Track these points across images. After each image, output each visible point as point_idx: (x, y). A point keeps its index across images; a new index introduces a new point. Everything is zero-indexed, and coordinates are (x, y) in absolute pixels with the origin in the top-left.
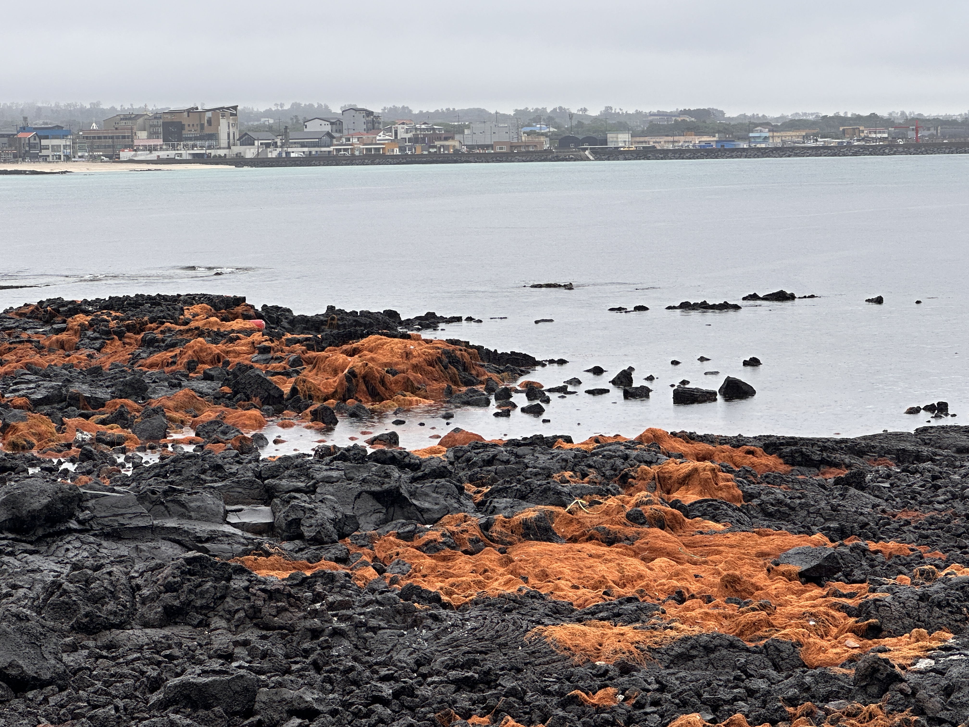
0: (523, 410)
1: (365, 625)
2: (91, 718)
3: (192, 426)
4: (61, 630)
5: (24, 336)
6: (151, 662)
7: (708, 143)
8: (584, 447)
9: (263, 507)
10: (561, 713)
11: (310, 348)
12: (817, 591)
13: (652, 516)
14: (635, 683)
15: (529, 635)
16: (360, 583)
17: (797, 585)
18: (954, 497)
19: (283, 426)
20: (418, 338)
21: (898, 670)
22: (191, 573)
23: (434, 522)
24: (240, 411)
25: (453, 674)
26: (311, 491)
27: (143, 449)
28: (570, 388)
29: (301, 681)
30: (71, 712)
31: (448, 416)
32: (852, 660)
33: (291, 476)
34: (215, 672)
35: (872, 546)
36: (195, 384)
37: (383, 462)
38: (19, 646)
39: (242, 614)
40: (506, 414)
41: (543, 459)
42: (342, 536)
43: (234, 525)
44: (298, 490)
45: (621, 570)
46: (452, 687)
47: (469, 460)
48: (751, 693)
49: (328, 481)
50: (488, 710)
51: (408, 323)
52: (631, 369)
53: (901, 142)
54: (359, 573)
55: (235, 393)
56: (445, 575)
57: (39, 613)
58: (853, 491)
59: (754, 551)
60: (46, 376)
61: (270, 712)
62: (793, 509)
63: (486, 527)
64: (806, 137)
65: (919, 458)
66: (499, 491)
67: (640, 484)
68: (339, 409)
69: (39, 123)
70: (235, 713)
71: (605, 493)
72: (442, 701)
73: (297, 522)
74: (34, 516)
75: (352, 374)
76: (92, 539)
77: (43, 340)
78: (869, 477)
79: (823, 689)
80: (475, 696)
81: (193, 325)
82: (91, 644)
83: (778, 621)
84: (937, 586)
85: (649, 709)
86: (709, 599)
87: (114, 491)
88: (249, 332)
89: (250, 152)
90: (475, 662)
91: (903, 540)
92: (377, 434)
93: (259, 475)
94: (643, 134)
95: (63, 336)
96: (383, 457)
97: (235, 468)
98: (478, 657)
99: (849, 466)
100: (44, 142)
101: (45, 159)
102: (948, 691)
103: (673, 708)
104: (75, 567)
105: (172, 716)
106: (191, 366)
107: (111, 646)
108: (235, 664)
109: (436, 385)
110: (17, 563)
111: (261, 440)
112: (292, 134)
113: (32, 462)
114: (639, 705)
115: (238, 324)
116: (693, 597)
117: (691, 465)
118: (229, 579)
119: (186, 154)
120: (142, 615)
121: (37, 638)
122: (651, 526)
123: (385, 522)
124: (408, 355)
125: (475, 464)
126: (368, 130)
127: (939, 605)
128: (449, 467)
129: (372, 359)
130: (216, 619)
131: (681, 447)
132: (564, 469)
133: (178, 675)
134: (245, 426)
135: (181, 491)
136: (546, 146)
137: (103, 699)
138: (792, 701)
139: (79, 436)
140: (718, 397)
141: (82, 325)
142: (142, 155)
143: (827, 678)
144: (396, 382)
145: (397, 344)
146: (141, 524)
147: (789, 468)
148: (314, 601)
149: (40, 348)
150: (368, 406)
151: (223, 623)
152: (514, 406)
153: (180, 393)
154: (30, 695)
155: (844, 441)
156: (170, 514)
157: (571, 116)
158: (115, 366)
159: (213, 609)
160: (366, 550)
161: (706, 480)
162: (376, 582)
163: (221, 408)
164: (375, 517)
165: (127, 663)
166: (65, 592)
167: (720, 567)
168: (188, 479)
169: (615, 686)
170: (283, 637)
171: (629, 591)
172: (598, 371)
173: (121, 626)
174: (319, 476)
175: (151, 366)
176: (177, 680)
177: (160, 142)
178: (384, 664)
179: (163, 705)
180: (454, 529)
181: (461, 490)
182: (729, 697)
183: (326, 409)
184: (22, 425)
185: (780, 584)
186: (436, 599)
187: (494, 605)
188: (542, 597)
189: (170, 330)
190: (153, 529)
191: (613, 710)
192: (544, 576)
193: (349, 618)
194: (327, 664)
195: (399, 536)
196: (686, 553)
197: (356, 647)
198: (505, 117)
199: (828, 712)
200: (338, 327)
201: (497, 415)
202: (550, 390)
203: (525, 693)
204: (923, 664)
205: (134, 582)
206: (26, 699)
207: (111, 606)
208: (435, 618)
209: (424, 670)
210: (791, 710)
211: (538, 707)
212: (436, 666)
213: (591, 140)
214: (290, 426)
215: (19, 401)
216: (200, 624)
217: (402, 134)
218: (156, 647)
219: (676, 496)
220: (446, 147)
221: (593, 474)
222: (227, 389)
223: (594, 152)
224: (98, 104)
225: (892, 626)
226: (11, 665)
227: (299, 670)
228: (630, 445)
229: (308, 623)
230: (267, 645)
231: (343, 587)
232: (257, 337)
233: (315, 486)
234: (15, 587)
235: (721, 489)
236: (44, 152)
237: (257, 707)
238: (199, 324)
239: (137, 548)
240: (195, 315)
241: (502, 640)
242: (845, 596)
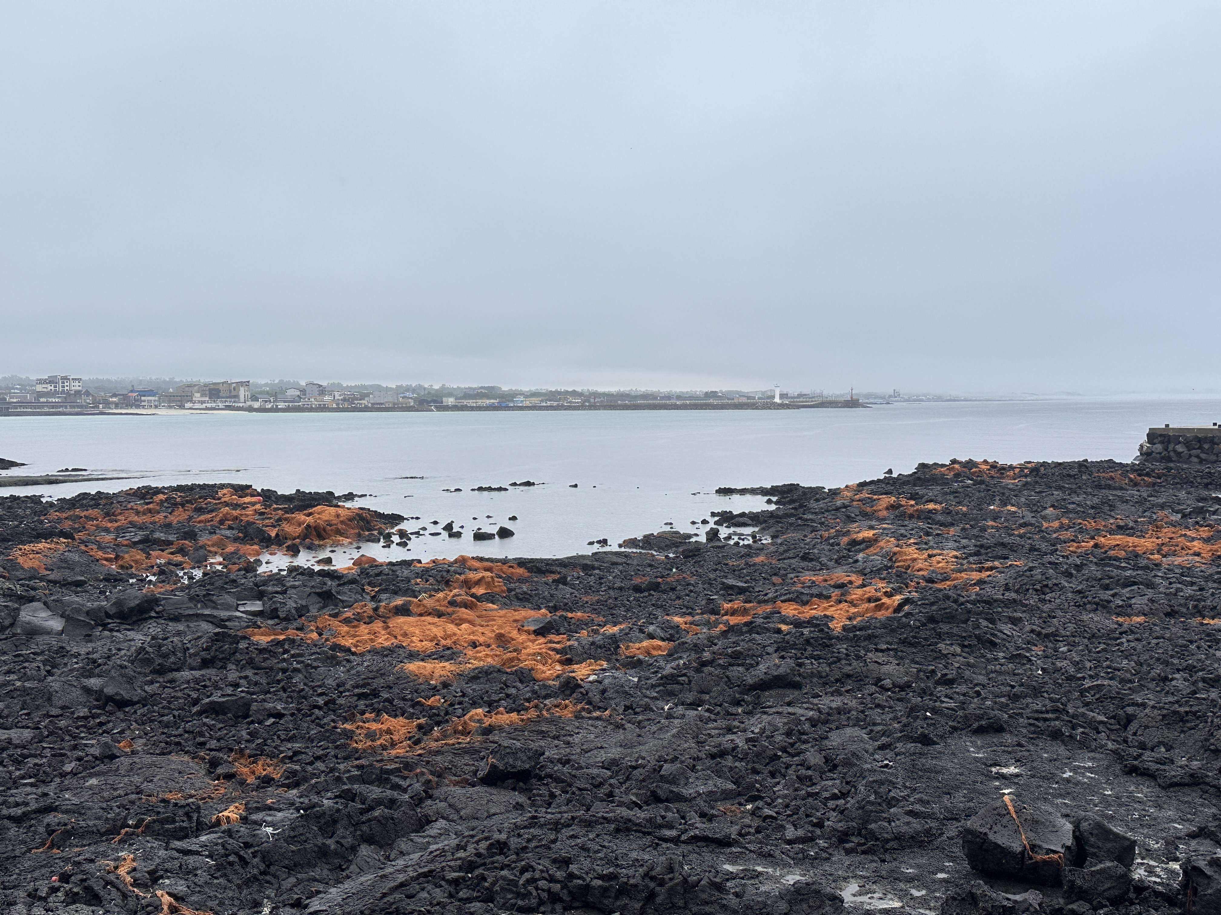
0: (397, 544)
1: (310, 665)
2: (160, 722)
3: (221, 555)
4: (145, 673)
5: (129, 506)
6: (194, 689)
7: (493, 403)
8: (427, 566)
9: (258, 602)
10: (412, 711)
11: (287, 512)
12: (542, 640)
13: (461, 602)
14: (450, 693)
15: (396, 668)
16: (309, 642)
17: (532, 637)
18: (609, 588)
19: (271, 554)
20: (343, 507)
21: (580, 681)
22: (217, 640)
23: (350, 606)
24: (248, 546)
25: (356, 691)
26: (284, 592)
27: (194, 568)
28: (422, 532)
29: (275, 697)
30: (149, 718)
31: (359, 548)
32: (558, 677)
33: (273, 585)
34: (229, 695)
35: (570, 615)
36: (223, 532)
37: (323, 576)
38: (121, 684)
39: (244, 662)
40: (389, 546)
41: (406, 572)
42: (300, 616)
43: (242, 612)
44: (277, 592)
45: (445, 631)
46: (356, 698)
47: (368, 574)
48: (508, 696)
49: (294, 587)
50: (373, 710)
51: (339, 498)
52: (452, 522)
53: (587, 404)
54: (309, 636)
55: (245, 537)
56: (354, 636)
57: (133, 664)
58: (561, 586)
59: (511, 619)
60: (141, 528)
61: (258, 715)
62: (531, 596)
63: (376, 609)
64: (542, 401)
65: (593, 568)
66: (383, 590)
67: (455, 585)
68: (301, 544)
69: (141, 388)
70: (239, 717)
71: (438, 591)
72: (350, 707)
73: (276, 609)
74: (131, 610)
75: (308, 526)
76: (163, 622)
77: (140, 509)
78: (569, 579)
79: (543, 693)
80: (367, 702)
81: (223, 500)
82: (161, 680)
83: (523, 657)
84: (600, 637)
85: (456, 707)
86: (488, 646)
87: (175, 595)
88: (253, 504)
89: (256, 405)
90: (368, 684)
91: (585, 612)
92: (320, 558)
93: (256, 585)
94: (461, 398)
95: (151, 506)
96: (323, 573)
97: (243, 581)
98: (370, 681)
99: (559, 573)
100: (143, 398)
101: (144, 407)
102: (603, 692)
103: (469, 706)
104: (153, 638)
105: (205, 720)
106: (222, 522)
107: (172, 681)
108: (240, 690)
109: (352, 531)
110: (121, 636)
111: (258, 562)
112: (279, 396)
113: (132, 576)
114: (452, 705)
115: (247, 499)
116: (481, 645)
117: (480, 575)
118: (237, 643)
119: (221, 405)
120: (190, 664)
121: (131, 679)
122: (460, 607)
123: (323, 608)
124: (338, 516)
125: (371, 576)
126: (319, 394)
127: (600, 647)
128: (358, 578)
129: (319, 518)
130: (230, 665)
131: (477, 564)
132: (417, 577)
133: (208, 697)
134: (250, 554)
135: (213, 595)
136: (412, 404)
137: (166, 711)
138: (528, 700)
139: (158, 561)
140: (496, 536)
141: (161, 500)
142: (197, 406)
143: (545, 686)
144: (332, 530)
145: (332, 510)
146: (191, 613)
147: (529, 574)
148: (284, 653)
149: (138, 513)
150: (316, 543)
151: (234, 667)
152: (393, 542)
153: (215, 537)
154: (127, 709)
155: (557, 560)
156: (207, 607)
157: (425, 389)
158: (179, 522)
159: (229, 659)
160: (313, 623)
161: (489, 582)
162: (317, 641)
163: (237, 545)
164: (317, 606)
165: (181, 690)
166: (147, 652)
167: (495, 628)
168: (217, 588)
169: (439, 695)
170: (266, 673)
171: (449, 642)
172: (435, 523)
173: (178, 670)
174: (288, 584)
175: (200, 522)
176: (207, 700)
177: (207, 399)
178: (320, 686)
179: (200, 713)
180: (359, 611)
181: (363, 590)
182: (497, 699)
183: (294, 545)
184: (126, 556)
185: (524, 637)
186: (348, 650)
187: (378, 653)
188: (404, 647)
189: (210, 503)
190: (197, 615)
191: (438, 708)
192: (405, 635)
193: (303, 662)
194: (290, 687)
195: (330, 615)
196: (478, 621)
197: (306, 677)
198: (391, 389)
199: (545, 705)
200: (302, 500)
201: (383, 547)
202: (412, 534)
203: (393, 700)
204: (592, 678)
205: (185, 646)
206: (125, 712)
207: (172, 659)
208: (348, 661)
209: (341, 689)
210: (527, 704)
211: (400, 708)
212: (348, 686)
213: (434, 401)
214: (275, 554)
215: (125, 543)
216: (221, 668)
217: (337, 397)
218: (197, 681)
219: (474, 590)
220: (361, 404)
221: (431, 580)
222: (240, 535)
223: (436, 407)
224: (173, 378)
225: (577, 659)
226: (117, 694)
227: (274, 691)
228: (451, 564)
229: (280, 666)
230: (257, 678)
231: (299, 645)
232: (258, 506)
233: (286, 590)
234: (119, 650)
235: (496, 587)
236: (143, 404)
237: (251, 713)
238: (226, 499)
239: (188, 626)
240: (224, 495)
241: (382, 672)
242: (554, 643)
